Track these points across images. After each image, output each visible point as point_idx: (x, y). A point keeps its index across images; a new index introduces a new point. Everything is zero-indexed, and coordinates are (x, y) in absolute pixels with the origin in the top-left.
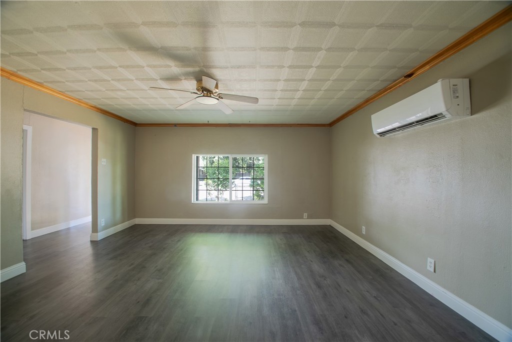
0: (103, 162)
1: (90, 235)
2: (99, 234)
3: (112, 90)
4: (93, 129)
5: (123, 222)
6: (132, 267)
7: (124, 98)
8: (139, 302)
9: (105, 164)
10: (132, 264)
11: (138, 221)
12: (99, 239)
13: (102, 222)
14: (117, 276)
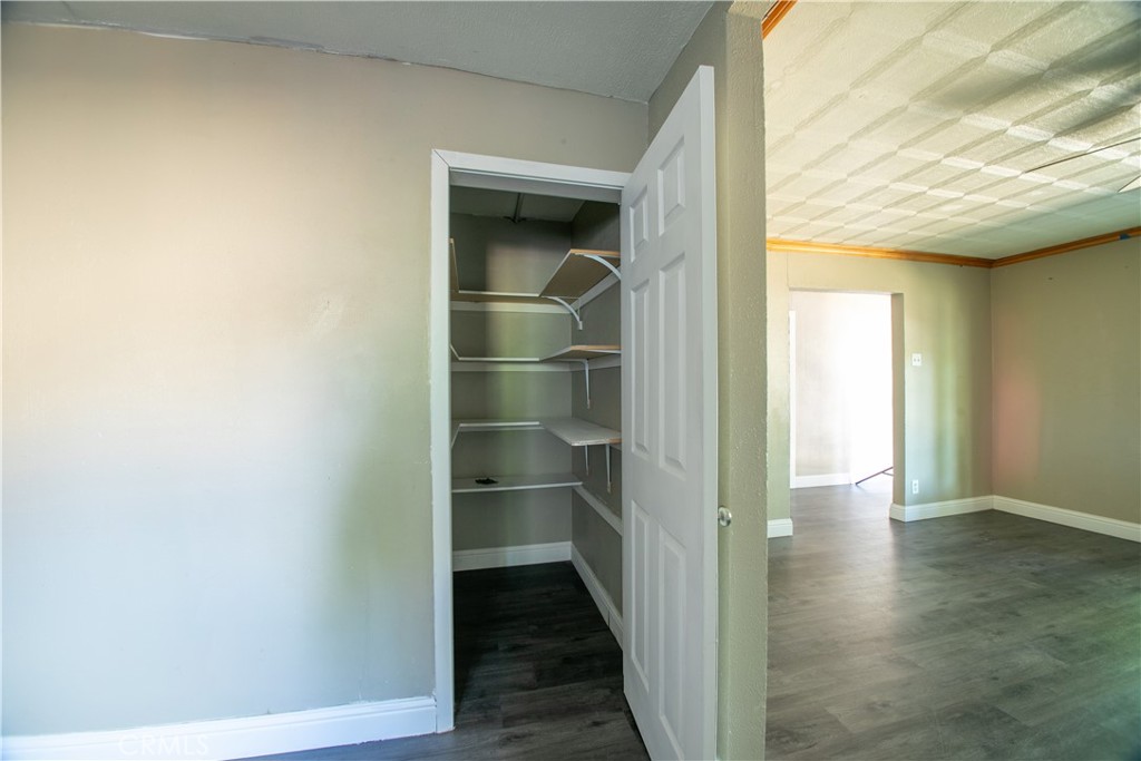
0: (915, 361)
1: (889, 506)
2: (907, 508)
3: (932, 208)
4: (894, 296)
5: (962, 496)
6: (982, 600)
7: (958, 215)
8: (995, 679)
9: (919, 364)
10: (983, 595)
11: (999, 502)
12: (908, 518)
13: (914, 486)
14: (945, 603)
